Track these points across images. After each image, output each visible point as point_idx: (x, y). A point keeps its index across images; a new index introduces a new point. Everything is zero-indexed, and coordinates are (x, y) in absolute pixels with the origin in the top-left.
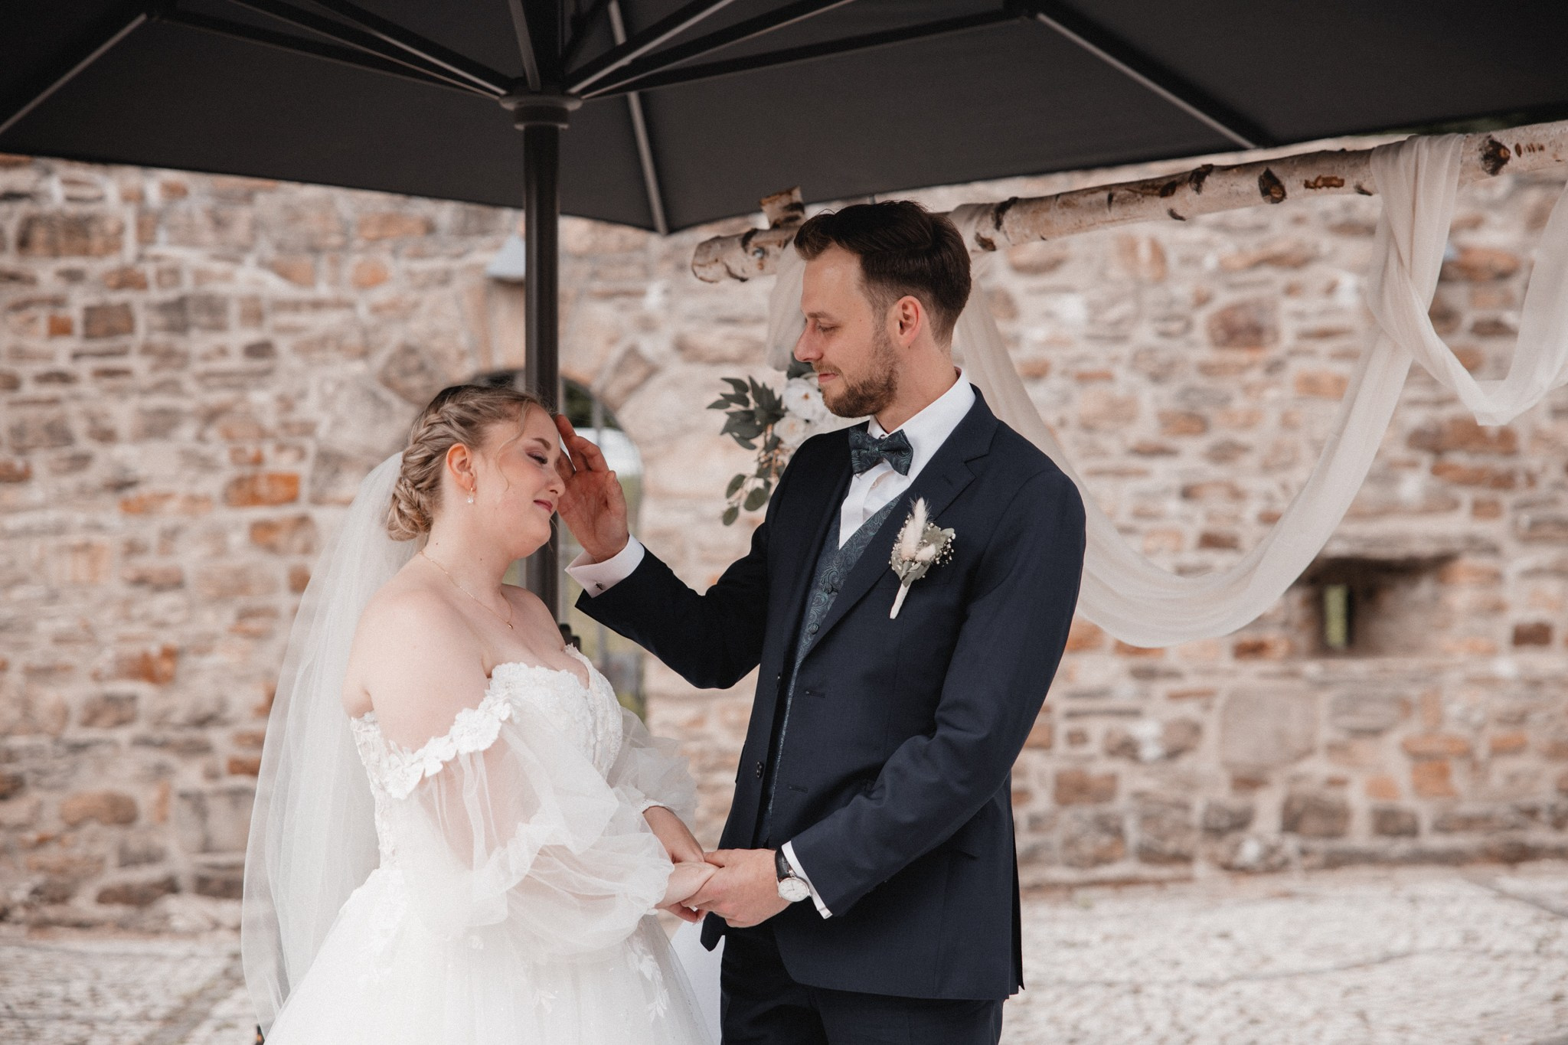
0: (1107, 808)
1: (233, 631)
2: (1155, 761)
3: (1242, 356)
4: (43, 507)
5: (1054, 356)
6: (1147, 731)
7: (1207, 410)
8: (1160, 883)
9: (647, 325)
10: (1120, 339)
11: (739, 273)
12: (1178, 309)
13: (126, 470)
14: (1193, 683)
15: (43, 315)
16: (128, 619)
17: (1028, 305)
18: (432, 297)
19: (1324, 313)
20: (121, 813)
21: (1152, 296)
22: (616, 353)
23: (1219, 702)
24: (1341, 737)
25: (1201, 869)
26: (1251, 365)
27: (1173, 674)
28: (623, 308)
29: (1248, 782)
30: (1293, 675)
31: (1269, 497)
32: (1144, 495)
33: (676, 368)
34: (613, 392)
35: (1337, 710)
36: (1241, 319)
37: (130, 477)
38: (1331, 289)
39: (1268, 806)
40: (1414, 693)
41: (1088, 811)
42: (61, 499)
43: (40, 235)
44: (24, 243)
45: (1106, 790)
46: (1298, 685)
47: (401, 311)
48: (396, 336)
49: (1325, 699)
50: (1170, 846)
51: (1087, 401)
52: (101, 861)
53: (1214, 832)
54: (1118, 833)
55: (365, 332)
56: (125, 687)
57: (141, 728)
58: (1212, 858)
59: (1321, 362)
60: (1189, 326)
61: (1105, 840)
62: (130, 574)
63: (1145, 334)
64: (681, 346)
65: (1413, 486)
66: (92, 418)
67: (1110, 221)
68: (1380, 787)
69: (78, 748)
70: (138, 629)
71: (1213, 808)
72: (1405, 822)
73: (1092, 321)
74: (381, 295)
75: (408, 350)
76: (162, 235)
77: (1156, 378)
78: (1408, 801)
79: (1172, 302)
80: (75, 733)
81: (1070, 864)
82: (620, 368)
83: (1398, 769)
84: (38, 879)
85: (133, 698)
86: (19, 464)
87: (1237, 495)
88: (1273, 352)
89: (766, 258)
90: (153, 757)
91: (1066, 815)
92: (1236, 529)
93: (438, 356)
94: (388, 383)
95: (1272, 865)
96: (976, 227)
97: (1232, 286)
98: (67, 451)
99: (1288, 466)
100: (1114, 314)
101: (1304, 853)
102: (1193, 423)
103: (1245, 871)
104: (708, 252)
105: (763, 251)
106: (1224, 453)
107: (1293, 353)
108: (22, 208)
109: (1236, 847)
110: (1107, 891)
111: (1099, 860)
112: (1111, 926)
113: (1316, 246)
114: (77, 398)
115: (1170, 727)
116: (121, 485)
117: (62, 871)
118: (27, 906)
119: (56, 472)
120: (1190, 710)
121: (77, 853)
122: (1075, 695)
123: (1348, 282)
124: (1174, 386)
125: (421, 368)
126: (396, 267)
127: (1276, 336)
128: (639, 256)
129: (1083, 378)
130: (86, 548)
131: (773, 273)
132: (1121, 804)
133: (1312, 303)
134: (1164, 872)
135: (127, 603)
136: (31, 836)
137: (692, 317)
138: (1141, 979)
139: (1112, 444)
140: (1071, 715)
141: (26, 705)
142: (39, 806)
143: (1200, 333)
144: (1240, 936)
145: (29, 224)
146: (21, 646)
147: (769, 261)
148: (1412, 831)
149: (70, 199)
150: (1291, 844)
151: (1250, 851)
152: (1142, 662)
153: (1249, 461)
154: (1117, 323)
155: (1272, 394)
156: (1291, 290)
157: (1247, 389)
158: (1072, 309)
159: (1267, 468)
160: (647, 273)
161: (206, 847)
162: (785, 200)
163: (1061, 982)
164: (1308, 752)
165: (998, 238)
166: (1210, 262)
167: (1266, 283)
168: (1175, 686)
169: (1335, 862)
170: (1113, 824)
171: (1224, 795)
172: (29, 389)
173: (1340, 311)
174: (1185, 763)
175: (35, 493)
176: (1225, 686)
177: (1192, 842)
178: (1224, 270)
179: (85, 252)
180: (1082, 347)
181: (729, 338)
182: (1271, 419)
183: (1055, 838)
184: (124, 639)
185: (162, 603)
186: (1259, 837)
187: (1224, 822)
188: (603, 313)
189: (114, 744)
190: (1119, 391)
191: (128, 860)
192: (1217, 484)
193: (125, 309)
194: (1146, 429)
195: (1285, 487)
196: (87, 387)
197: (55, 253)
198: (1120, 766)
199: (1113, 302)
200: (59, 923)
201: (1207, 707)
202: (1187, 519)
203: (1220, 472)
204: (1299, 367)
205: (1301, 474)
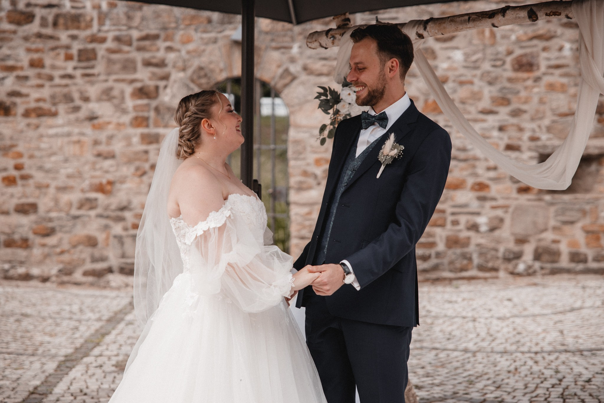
0: (466, 250)
1: (134, 175)
2: (486, 232)
3: (525, 75)
4: (62, 126)
5: (450, 74)
6: (482, 221)
7: (509, 96)
8: (485, 279)
9: (293, 60)
10: (476, 68)
11: (325, 46)
12: (500, 56)
13: (93, 113)
14: (500, 202)
15: (62, 52)
16: (94, 169)
17: (441, 54)
18: (210, 47)
19: (557, 58)
20: (92, 242)
21: (490, 51)
22: (280, 71)
23: (511, 210)
24: (558, 224)
25: (502, 274)
26: (528, 78)
27: (494, 199)
28: (283, 53)
29: (521, 241)
30: (540, 200)
31: (534, 131)
32: (483, 129)
33: (303, 77)
34: (279, 85)
35: (557, 214)
36: (524, 60)
37: (95, 116)
38: (561, 49)
39: (529, 250)
40: (587, 207)
41: (459, 251)
42: (69, 123)
43: (61, 21)
44: (55, 24)
45: (466, 243)
46: (542, 204)
47: (198, 53)
48: (196, 63)
49: (552, 209)
50: (490, 265)
51: (463, 92)
52: (84, 261)
53: (507, 260)
54: (470, 259)
55: (184, 61)
56: (93, 195)
57: (99, 211)
58: (506, 270)
59: (556, 78)
60: (504, 63)
61: (465, 262)
62: (95, 152)
63: (487, 66)
64: (305, 68)
66: (81, 93)
67: (469, 28)
68: (573, 244)
69: (76, 217)
70: (98, 173)
71: (508, 251)
72: (582, 257)
73: (465, 61)
74: (191, 47)
75: (201, 68)
76: (108, 22)
77: (490, 83)
78: (583, 249)
79: (498, 53)
80: (74, 212)
81: (451, 271)
82: (282, 77)
83: (580, 237)
84: (61, 266)
85: (96, 199)
86: (53, 109)
87: (521, 129)
88: (537, 74)
89: (335, 39)
90: (104, 222)
91: (450, 252)
92: (520, 143)
93: (212, 71)
94: (193, 81)
95: (529, 273)
96: (417, 29)
97: (522, 47)
98: (71, 105)
99: (541, 118)
100: (474, 58)
101: (542, 268)
102: (504, 101)
103: (519, 275)
104: (313, 37)
105: (334, 37)
106: (516, 113)
107: (545, 74)
108: (55, 11)
109: (516, 265)
110: (465, 282)
111: (462, 270)
112: (466, 295)
113: (555, 32)
114: (75, 84)
115: (491, 219)
116: (92, 118)
117: (69, 263)
118: (57, 276)
119: (68, 113)
120: (499, 213)
121: (75, 257)
122: (455, 206)
123: (567, 46)
124: (498, 86)
125: (206, 75)
126: (196, 36)
127: (538, 68)
128: (289, 33)
129: (462, 83)
130: (78, 142)
131: (338, 46)
132: (472, 248)
133: (553, 54)
134: (487, 275)
135: (94, 163)
136: (58, 250)
137: (310, 57)
138: (476, 316)
139: (472, 109)
140: (453, 214)
141: (56, 201)
142: (61, 240)
143: (508, 66)
144: (515, 300)
145: (57, 17)
146: (54, 179)
147: (336, 41)
148: (585, 261)
149: (73, 7)
150: (537, 265)
151: (521, 267)
152: (482, 194)
153: (526, 116)
154: (476, 61)
155: (536, 90)
156: (545, 49)
157: (526, 88)
158: (458, 56)
159: (533, 119)
160: (293, 40)
161: (123, 256)
162: (343, 17)
163: (446, 316)
164: (545, 230)
165: (425, 34)
166: (513, 37)
167: (535, 46)
168: (494, 203)
169: (554, 272)
170: (468, 256)
171: (512, 246)
172: (57, 81)
173: (564, 57)
174: (497, 233)
175: (59, 120)
176: (513, 204)
177: (498, 263)
178: (518, 41)
179: (78, 28)
180: (462, 71)
181: (324, 65)
182: (536, 99)
183: (446, 261)
184: (93, 177)
185: (107, 164)
186: (525, 262)
187: (511, 256)
188: (276, 55)
189: (89, 216)
190: (476, 88)
191: (94, 260)
192: (513, 125)
193: (93, 51)
194: (485, 103)
195: (539, 127)
196: (79, 80)
197: (67, 28)
198: (471, 234)
199: (475, 53)
200: (68, 282)
201: (506, 212)
202: (501, 139)
203: (514, 121)
204: (547, 79)
205: (546, 122)
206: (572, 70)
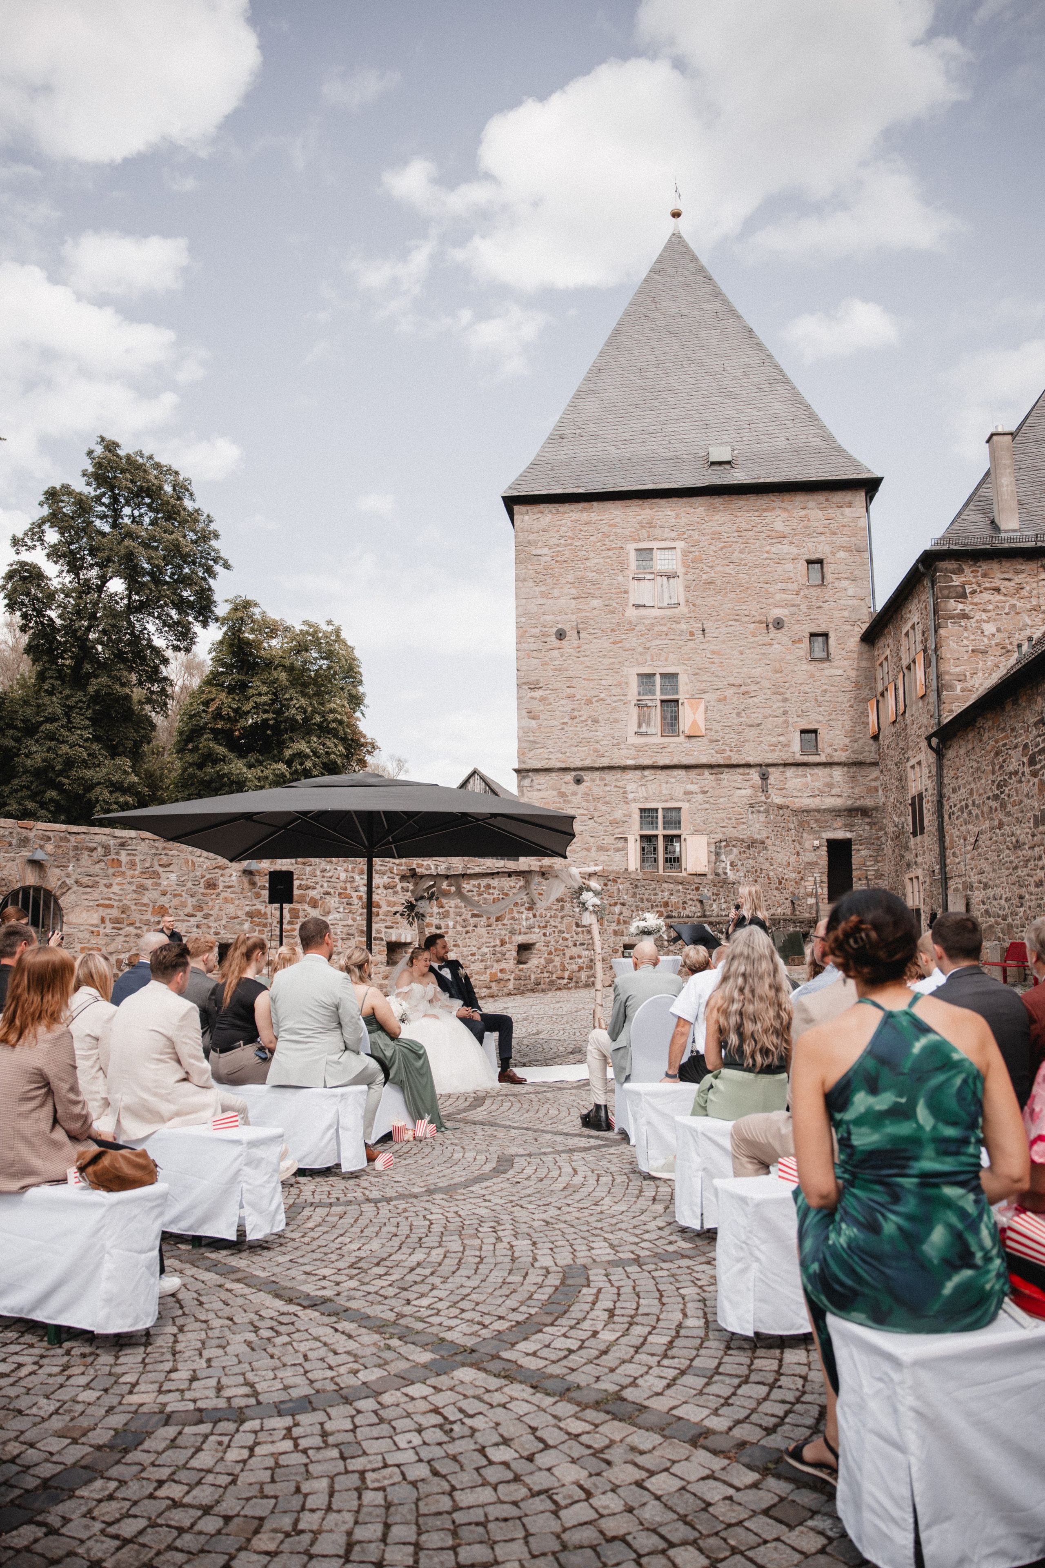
3: (211, 891)
9: (68, 876)
10: (184, 886)
12: (197, 879)
17: (163, 875)
18: (10, 864)
19: (229, 881)
21: (192, 875)
22: (59, 883)
26: (213, 894)
28: (62, 870)
33: (75, 888)
34: (58, 894)
36: (211, 882)
38: (231, 875)
51: (176, 902)
59: (227, 894)
60: (199, 883)
63: (189, 885)
64: (77, 882)
65: (247, 926)
79: (196, 877)
82: (60, 887)
87: (209, 927)
88: (218, 891)
93: (11, 881)
97: (209, 874)
102: (200, 908)
106: (206, 916)
107: (222, 891)
113: (227, 864)
123: (234, 874)
124: (196, 898)
127: (218, 887)
129: (175, 896)
133: (227, 879)
139: (181, 913)
143: (202, 885)
153: (212, 918)
155: (218, 901)
156: (222, 875)
157: (212, 900)
158: (173, 877)
159: (216, 920)
167: (217, 873)
173: (233, 881)
178: (208, 869)
180: (176, 887)
182: (217, 908)
188: (57, 871)
190: (183, 899)
192: (204, 924)
194: (189, 910)
195: (220, 925)
199: (183, 876)
203: (205, 921)
204: (223, 894)
205: (223, 922)
206: (238, 890)
